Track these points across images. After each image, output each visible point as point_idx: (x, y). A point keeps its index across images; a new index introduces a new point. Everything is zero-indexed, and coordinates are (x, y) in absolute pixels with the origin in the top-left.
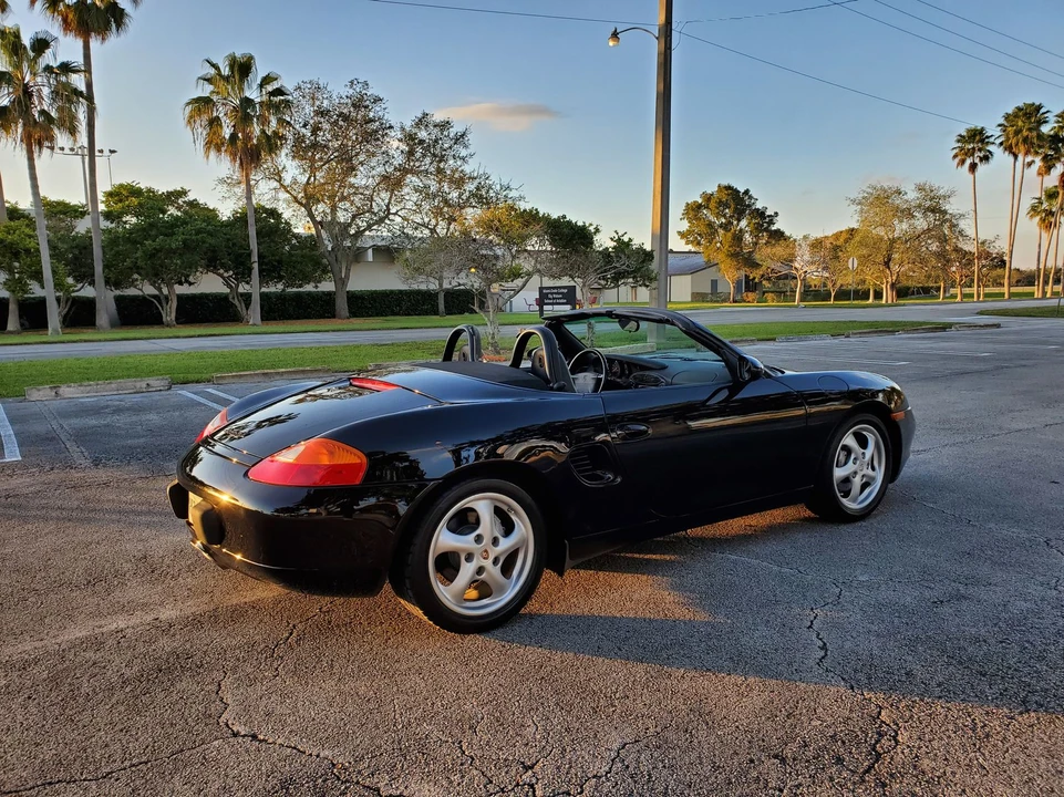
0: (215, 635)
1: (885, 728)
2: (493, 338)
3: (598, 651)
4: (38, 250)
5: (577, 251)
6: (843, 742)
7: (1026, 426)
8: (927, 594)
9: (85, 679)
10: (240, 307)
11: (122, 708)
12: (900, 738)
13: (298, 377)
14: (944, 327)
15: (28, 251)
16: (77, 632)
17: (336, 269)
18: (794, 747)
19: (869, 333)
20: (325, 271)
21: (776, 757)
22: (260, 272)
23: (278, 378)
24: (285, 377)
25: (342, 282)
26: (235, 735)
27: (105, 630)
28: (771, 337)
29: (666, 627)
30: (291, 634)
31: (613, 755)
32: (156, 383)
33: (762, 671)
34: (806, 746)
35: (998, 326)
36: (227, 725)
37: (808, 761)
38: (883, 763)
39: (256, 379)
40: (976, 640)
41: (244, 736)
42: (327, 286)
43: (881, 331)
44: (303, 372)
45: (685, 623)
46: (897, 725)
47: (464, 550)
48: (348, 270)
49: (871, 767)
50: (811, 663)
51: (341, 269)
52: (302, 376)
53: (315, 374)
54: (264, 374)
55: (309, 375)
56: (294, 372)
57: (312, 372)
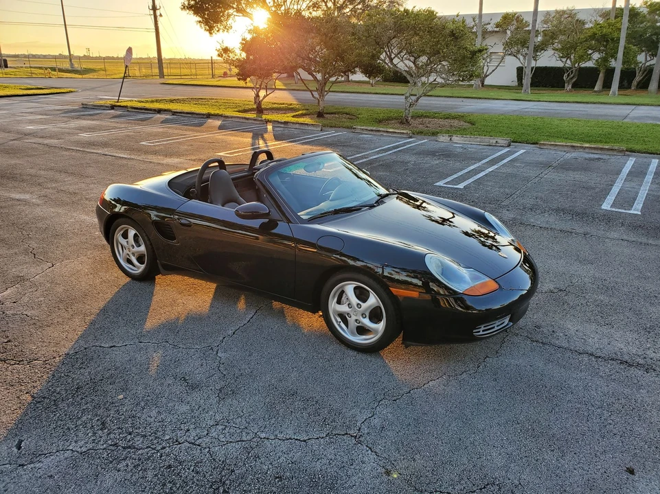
4: (619, 39)
13: (596, 152)
15: (612, 39)
23: (581, 150)
24: (587, 150)
32: (502, 141)
39: (566, 149)
52: (599, 152)
53: (611, 153)
54: (573, 146)
55: (605, 152)
56: (595, 148)
57: (608, 149)
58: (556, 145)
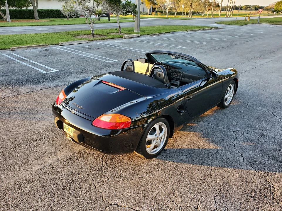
0: (80, 164)
1: (270, 184)
2: (92, 32)
3: (189, 162)
5: (117, 5)
6: (263, 190)
7: (248, 69)
8: (255, 134)
9: (52, 186)
10: (3, 15)
11: (71, 197)
12: (274, 187)
13: (38, 47)
14: (210, 28)
16: (37, 167)
17: (33, 3)
18: (253, 192)
19: (193, 31)
20: (29, 3)
21: (251, 197)
22: (8, 3)
23: (32, 48)
24: (34, 47)
25: (35, 7)
26: (111, 205)
27: (45, 165)
28: (168, 31)
29: (201, 151)
30: (103, 162)
31: (214, 201)
33: (232, 166)
34: (256, 192)
35: (223, 28)
36: (106, 201)
37: (259, 198)
38: (275, 196)
39: (25, 49)
40: (274, 150)
41: (114, 205)
42: (30, 8)
43: (195, 30)
44: (40, 46)
45: (205, 149)
46: (272, 182)
47: (153, 139)
48: (37, 3)
49: (273, 198)
50: (242, 162)
51: (35, 3)
52: (39, 47)
53: (43, 47)
54: (28, 47)
55: (42, 47)
56: (37, 46)
57: (42, 46)
58: (20, 48)
